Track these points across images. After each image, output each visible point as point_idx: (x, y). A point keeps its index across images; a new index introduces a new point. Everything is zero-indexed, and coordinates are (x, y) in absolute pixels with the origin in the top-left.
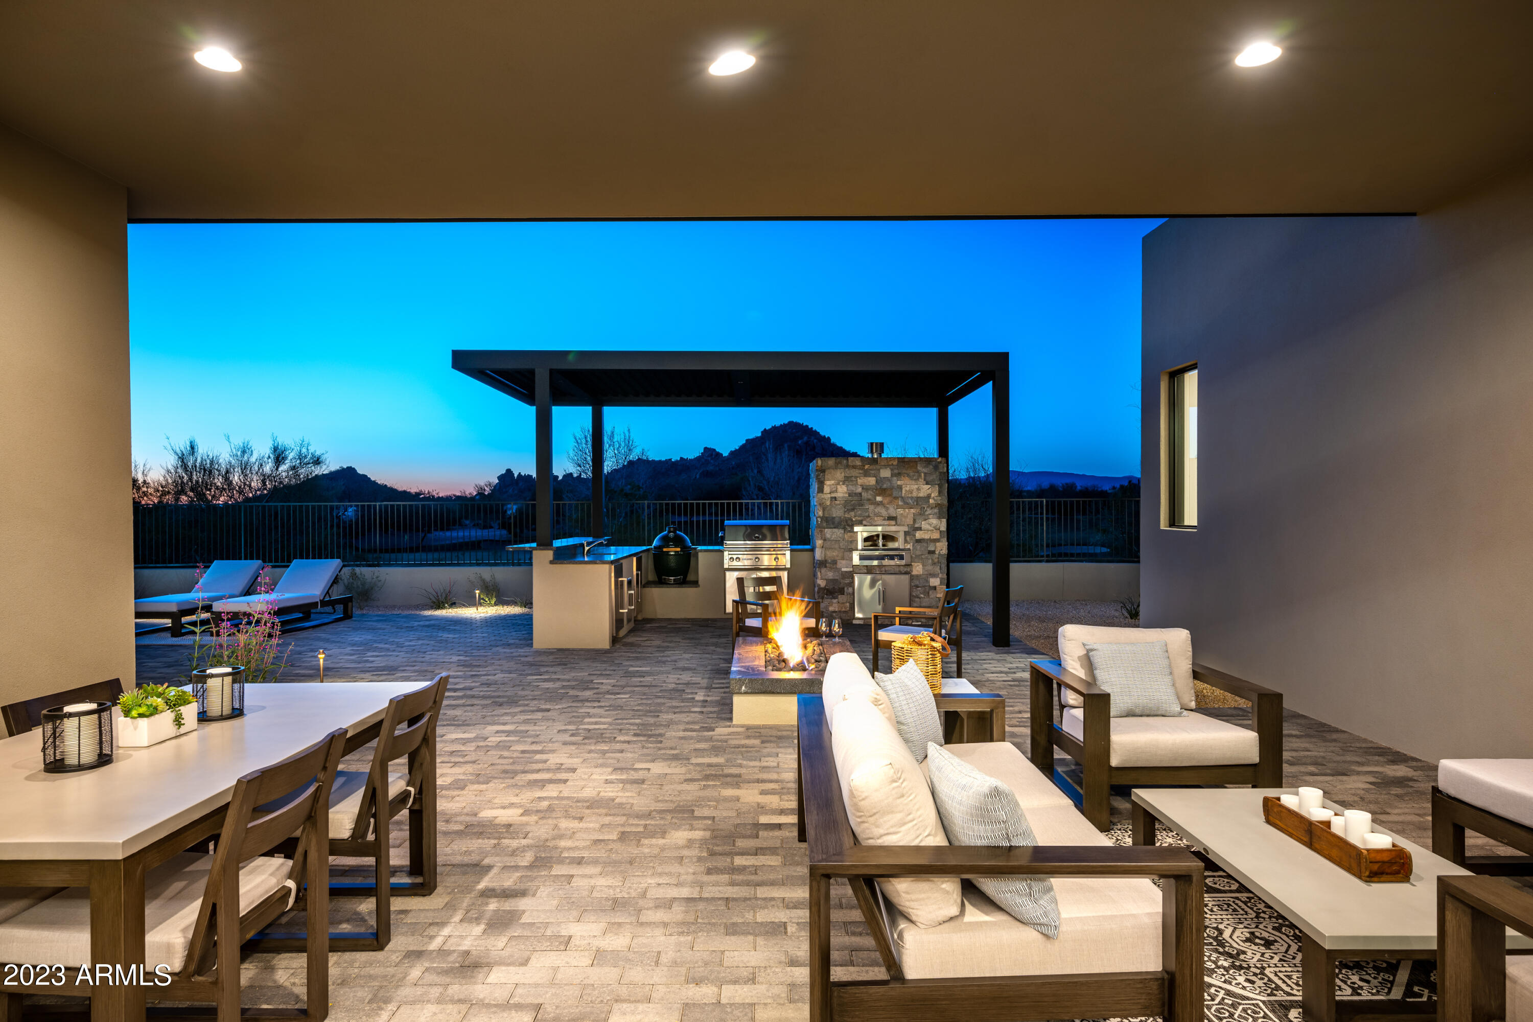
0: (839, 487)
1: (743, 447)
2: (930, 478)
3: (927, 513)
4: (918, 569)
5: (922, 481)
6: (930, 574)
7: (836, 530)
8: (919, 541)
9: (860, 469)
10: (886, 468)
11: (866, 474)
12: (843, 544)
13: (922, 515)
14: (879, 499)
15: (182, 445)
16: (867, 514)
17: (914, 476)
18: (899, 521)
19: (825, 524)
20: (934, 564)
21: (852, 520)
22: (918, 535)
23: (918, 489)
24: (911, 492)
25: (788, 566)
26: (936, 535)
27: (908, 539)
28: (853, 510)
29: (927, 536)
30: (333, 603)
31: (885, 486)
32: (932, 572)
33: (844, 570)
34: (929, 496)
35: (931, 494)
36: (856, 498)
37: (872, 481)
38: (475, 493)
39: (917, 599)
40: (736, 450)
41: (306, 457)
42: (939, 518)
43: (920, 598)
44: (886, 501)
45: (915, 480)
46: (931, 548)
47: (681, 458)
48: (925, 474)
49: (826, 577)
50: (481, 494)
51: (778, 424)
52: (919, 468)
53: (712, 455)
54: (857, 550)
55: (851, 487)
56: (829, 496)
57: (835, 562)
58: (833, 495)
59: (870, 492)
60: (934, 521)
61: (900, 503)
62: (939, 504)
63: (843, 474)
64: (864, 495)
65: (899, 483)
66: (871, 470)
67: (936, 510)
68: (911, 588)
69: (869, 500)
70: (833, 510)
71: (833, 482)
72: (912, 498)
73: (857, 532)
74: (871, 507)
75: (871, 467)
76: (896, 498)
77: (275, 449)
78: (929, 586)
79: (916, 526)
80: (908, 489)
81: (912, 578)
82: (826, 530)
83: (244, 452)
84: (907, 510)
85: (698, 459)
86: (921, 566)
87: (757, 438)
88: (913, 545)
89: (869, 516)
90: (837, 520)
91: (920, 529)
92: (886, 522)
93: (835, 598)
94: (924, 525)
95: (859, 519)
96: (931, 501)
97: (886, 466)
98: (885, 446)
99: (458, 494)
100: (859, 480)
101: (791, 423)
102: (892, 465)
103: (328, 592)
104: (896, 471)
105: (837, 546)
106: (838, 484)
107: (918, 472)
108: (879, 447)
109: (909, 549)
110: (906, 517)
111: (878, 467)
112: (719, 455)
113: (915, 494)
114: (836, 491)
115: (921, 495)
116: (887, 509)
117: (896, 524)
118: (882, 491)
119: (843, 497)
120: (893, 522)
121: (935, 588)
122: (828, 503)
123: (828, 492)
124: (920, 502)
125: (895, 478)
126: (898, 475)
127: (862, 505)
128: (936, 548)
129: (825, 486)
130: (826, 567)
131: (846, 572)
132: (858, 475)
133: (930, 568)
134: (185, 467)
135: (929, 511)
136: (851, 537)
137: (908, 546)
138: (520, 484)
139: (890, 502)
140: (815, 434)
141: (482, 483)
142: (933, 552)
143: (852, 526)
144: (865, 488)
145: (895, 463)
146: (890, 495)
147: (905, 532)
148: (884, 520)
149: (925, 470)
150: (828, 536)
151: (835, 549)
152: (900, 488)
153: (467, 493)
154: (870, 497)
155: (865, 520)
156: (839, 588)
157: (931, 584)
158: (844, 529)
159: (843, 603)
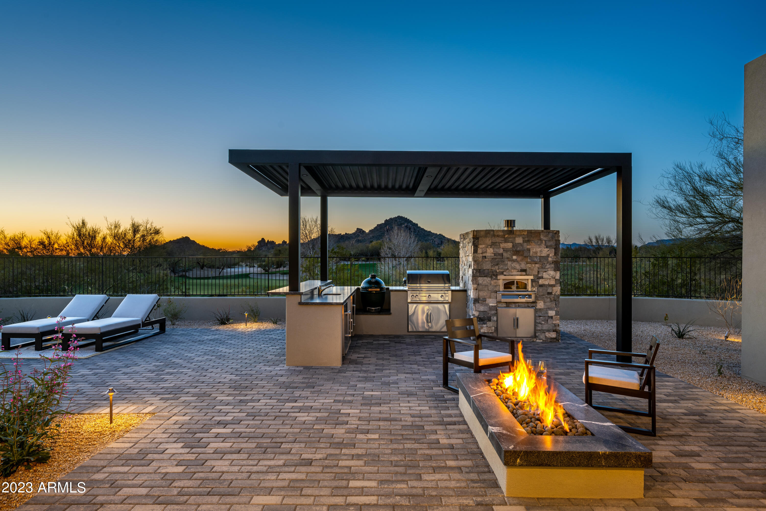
0: (487, 249)
1: (375, 228)
2: (549, 244)
3: (547, 267)
4: (540, 305)
5: (543, 245)
6: (549, 308)
7: (485, 278)
8: (541, 286)
9: (502, 237)
10: (519, 237)
11: (506, 241)
12: (490, 288)
13: (543, 268)
14: (514, 257)
15: (77, 221)
16: (507, 268)
17: (538, 242)
18: (528, 273)
19: (478, 274)
20: (551, 301)
21: (496, 272)
22: (541, 282)
23: (541, 251)
24: (536, 253)
25: (450, 301)
26: (553, 282)
27: (534, 284)
28: (497, 264)
29: (546, 283)
30: (152, 323)
31: (518, 249)
32: (550, 307)
33: (490, 305)
34: (548, 256)
35: (549, 255)
36: (499, 257)
37: (510, 245)
38: (247, 250)
39: (539, 325)
40: (372, 230)
41: (150, 230)
42: (555, 270)
43: (541, 324)
44: (519, 259)
45: (539, 245)
46: (549, 291)
47: (346, 233)
48: (545, 241)
49: (479, 310)
50: (249, 250)
51: (393, 217)
52: (542, 237)
53: (360, 232)
54: (499, 291)
55: (496, 250)
56: (481, 255)
57: (484, 300)
58: (484, 255)
59: (509, 253)
60: (552, 273)
61: (529, 260)
62: (555, 261)
63: (491, 241)
64: (505, 255)
65: (528, 247)
66: (509, 238)
67: (553, 266)
68: (535, 317)
69: (508, 258)
70: (484, 264)
71: (484, 246)
72: (536, 257)
73: (500, 280)
74: (509, 263)
75: (510, 236)
76: (526, 257)
77: (133, 225)
78: (548, 316)
79: (539, 276)
80: (534, 251)
81: (536, 311)
82: (479, 278)
83: (116, 227)
84: (533, 265)
85: (354, 234)
86: (543, 303)
87: (382, 224)
88: (537, 289)
89: (508, 269)
90: (486, 271)
91: (542, 278)
92: (519, 273)
93: (484, 324)
94: (545, 275)
95: (502, 271)
96: (550, 259)
97: (519, 236)
98: (516, 222)
99: (238, 250)
100: (501, 245)
101: (399, 216)
102: (524, 235)
103: (148, 316)
104: (527, 239)
105: (486, 289)
106: (487, 247)
107: (541, 240)
108: (511, 223)
109: (534, 291)
110: (532, 270)
111: (514, 236)
112: (364, 232)
113: (539, 254)
114: (486, 252)
115: (543, 255)
116: (520, 264)
117: (526, 275)
118: (517, 253)
119: (491, 256)
120: (524, 273)
121: (552, 317)
122: (480, 259)
123: (481, 252)
124: (543, 260)
125: (525, 244)
126: (528, 241)
127: (503, 262)
128: (552, 290)
129: (479, 249)
130: (479, 303)
131: (492, 306)
132: (501, 241)
133: (548, 304)
134: (79, 235)
135: (548, 266)
136: (495, 283)
137: (534, 289)
138: (269, 245)
139: (522, 260)
140: (410, 222)
141: (250, 245)
142: (550, 294)
143: (496, 276)
144: (505, 250)
145: (526, 233)
146: (522, 255)
147: (532, 280)
148: (518, 271)
149: (545, 239)
150: (480, 282)
151: (485, 290)
152: (529, 250)
153: (243, 250)
154: (509, 256)
155: (505, 271)
156: (488, 317)
157: (549, 315)
158: (491, 277)
159: (490, 327)
